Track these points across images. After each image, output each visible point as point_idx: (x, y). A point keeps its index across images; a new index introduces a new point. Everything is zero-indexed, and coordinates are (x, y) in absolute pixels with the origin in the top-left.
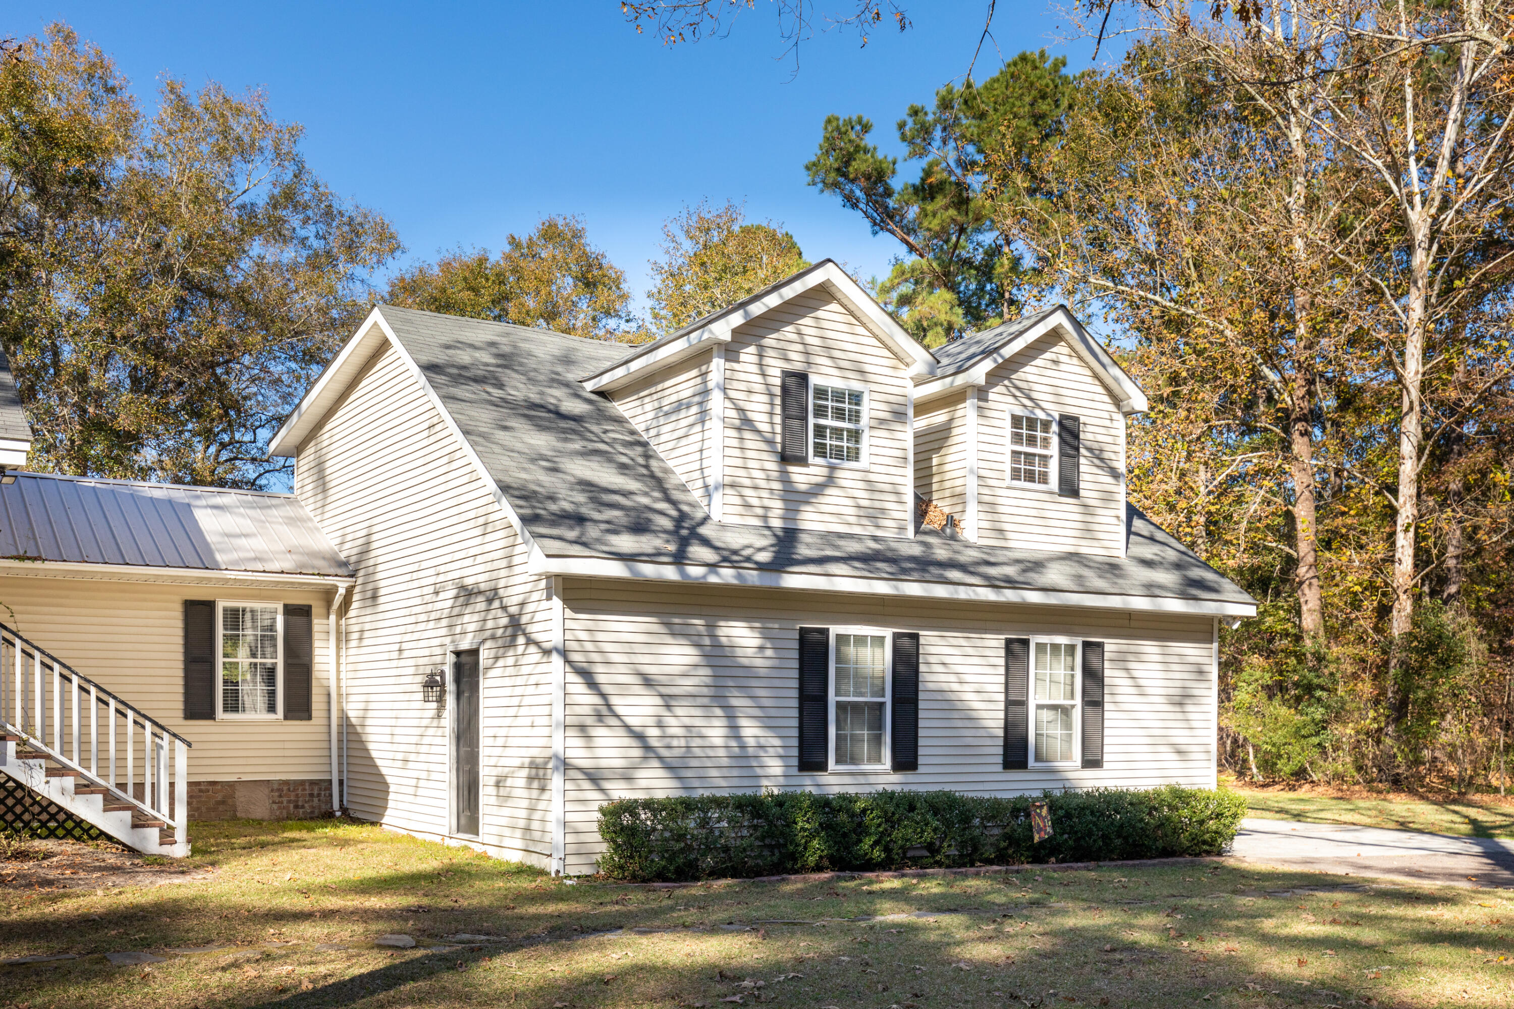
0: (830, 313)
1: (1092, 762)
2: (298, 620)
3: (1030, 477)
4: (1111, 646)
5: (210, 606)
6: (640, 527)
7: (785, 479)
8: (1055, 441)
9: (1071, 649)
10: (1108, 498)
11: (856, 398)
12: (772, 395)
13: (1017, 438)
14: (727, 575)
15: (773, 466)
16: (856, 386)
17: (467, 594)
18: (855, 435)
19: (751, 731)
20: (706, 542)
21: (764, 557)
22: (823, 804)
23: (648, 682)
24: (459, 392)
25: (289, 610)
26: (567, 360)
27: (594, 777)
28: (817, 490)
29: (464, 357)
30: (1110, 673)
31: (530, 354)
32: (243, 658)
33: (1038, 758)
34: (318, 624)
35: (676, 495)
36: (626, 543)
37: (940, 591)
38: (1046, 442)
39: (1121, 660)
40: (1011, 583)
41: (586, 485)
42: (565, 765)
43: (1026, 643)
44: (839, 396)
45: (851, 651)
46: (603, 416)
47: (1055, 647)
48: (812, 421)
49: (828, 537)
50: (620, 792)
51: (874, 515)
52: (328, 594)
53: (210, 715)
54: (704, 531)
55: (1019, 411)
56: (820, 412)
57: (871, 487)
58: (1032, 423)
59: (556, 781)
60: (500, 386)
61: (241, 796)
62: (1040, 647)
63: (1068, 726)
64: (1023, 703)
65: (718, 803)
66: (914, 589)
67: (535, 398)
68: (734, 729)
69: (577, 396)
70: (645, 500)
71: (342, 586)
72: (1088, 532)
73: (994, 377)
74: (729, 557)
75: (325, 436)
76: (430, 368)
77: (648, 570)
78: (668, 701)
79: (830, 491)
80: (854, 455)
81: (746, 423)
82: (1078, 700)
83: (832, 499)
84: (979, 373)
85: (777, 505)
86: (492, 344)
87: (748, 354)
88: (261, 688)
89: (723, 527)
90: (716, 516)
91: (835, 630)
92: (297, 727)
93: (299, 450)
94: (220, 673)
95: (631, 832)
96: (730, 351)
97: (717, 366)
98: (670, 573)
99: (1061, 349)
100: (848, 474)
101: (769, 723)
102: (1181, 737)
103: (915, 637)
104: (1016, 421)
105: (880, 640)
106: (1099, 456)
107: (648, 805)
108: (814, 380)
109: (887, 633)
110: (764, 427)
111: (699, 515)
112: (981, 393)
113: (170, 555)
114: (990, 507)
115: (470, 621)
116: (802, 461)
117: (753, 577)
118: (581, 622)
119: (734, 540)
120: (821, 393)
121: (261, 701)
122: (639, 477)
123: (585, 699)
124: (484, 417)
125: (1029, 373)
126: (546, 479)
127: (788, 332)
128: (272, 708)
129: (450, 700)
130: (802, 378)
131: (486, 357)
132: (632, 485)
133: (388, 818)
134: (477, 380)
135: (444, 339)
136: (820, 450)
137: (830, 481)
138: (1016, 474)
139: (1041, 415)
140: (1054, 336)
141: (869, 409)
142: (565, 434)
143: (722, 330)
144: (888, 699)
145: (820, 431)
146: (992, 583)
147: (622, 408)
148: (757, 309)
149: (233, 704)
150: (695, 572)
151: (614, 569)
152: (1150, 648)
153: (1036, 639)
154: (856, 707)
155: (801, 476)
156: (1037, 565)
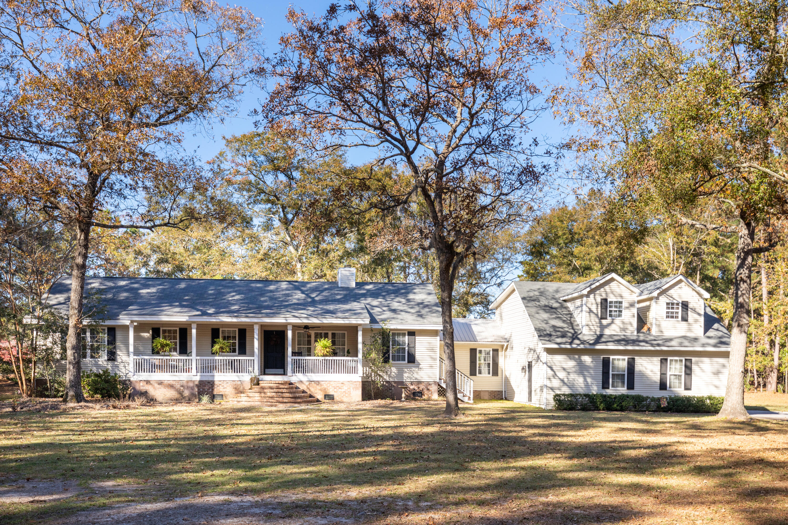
0: (613, 284)
1: (687, 388)
2: (495, 353)
3: (672, 317)
4: (694, 359)
5: (476, 349)
6: (563, 336)
7: (600, 323)
8: (680, 308)
9: (681, 361)
10: (696, 321)
11: (621, 303)
12: (597, 304)
13: (668, 308)
14: (582, 346)
15: (597, 320)
16: (620, 300)
17: (530, 349)
18: (620, 311)
19: (589, 380)
20: (579, 339)
21: (591, 342)
22: (604, 396)
23: (564, 369)
24: (529, 305)
25: (494, 350)
26: (557, 291)
27: (552, 389)
28: (609, 325)
29: (531, 294)
30: (694, 367)
31: (548, 291)
32: (482, 361)
33: (670, 387)
34: (500, 353)
35: (575, 327)
36: (559, 340)
37: (637, 348)
38: (678, 308)
39: (697, 363)
40: (659, 345)
41: (554, 327)
42: (546, 386)
43: (666, 360)
44: (616, 302)
45: (616, 362)
46: (562, 307)
47: (676, 361)
48: (608, 309)
49: (611, 336)
50: (558, 392)
51: (624, 330)
52: (502, 346)
53: (475, 375)
54: (579, 336)
55: (668, 301)
56: (610, 307)
57: (623, 323)
58: (673, 304)
59: (545, 390)
60: (539, 301)
61: (482, 394)
62: (671, 361)
63: (680, 380)
64: (666, 374)
65: (580, 395)
66: (630, 348)
67: (547, 304)
68: (585, 380)
69: (557, 302)
70: (566, 329)
71: (506, 344)
72: (690, 330)
73: (660, 294)
74: (583, 342)
75: (502, 306)
76: (523, 299)
77: (563, 346)
78: (569, 373)
79: (613, 325)
80: (620, 316)
81: (590, 311)
82: (683, 374)
83: (613, 326)
84: (655, 294)
85: (598, 329)
86: (539, 289)
87: (592, 296)
88: (487, 369)
89: (584, 335)
90: (584, 332)
91: (612, 357)
92: (495, 378)
93: (497, 308)
94: (478, 366)
95: (559, 401)
96: (588, 296)
97: (585, 299)
98: (568, 346)
99: (683, 284)
100: (618, 321)
101: (593, 378)
102: (717, 383)
103: (634, 359)
104: (668, 304)
105: (624, 360)
106: (694, 310)
107: (564, 395)
108: (609, 300)
109: (626, 358)
110: (595, 311)
111: (579, 332)
112: (657, 298)
113: (468, 339)
114: (659, 326)
115: (531, 355)
116: (606, 318)
117: (588, 346)
118: (550, 357)
119: (586, 338)
120: (611, 302)
121: (487, 372)
122: (567, 323)
123: (550, 373)
124: (534, 310)
125: (671, 292)
126: (544, 325)
127: (602, 290)
128: (489, 373)
129: (527, 372)
130: (606, 300)
131: (537, 293)
132: (565, 325)
133: (515, 399)
134: (534, 300)
135: (528, 289)
136: (611, 316)
137: (612, 322)
138: (668, 317)
139: (675, 302)
140: (680, 281)
141: (625, 304)
142: (552, 313)
143: (585, 292)
144: (626, 373)
145: (611, 311)
146: (652, 345)
147: (569, 304)
148: (593, 286)
149: (480, 373)
150: (574, 346)
151: (556, 346)
152: (706, 360)
153: (669, 359)
154: (618, 375)
155: (604, 322)
156: (671, 340)
